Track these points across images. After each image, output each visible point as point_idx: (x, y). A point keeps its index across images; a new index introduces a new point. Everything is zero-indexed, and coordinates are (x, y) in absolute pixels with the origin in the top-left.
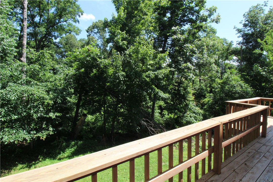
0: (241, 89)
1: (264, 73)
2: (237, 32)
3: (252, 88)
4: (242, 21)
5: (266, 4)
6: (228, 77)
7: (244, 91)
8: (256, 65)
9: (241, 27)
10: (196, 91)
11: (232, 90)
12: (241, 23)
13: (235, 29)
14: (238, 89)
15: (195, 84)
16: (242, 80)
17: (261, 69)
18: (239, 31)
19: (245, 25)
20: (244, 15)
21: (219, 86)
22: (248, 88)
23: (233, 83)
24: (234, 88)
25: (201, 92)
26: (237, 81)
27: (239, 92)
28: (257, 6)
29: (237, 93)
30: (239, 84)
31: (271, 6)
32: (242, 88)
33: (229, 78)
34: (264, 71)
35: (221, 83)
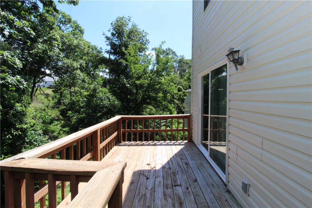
0: (108, 103)
1: (128, 85)
2: (105, 40)
3: (119, 101)
4: (110, 29)
5: (129, 19)
6: (95, 88)
7: (112, 104)
8: (122, 76)
9: (109, 35)
10: (64, 107)
11: (100, 105)
12: (109, 31)
13: (104, 36)
14: (106, 102)
15: (64, 98)
16: (110, 92)
17: (126, 81)
18: (108, 38)
19: (113, 35)
20: (112, 24)
21: (85, 99)
22: (115, 101)
23: (100, 95)
24: (102, 102)
25: (72, 107)
26: (105, 93)
27: (106, 106)
28: (123, 18)
29: (105, 107)
30: (107, 97)
31: (133, 22)
32: (110, 101)
33: (96, 90)
34: (129, 84)
35: (88, 95)
